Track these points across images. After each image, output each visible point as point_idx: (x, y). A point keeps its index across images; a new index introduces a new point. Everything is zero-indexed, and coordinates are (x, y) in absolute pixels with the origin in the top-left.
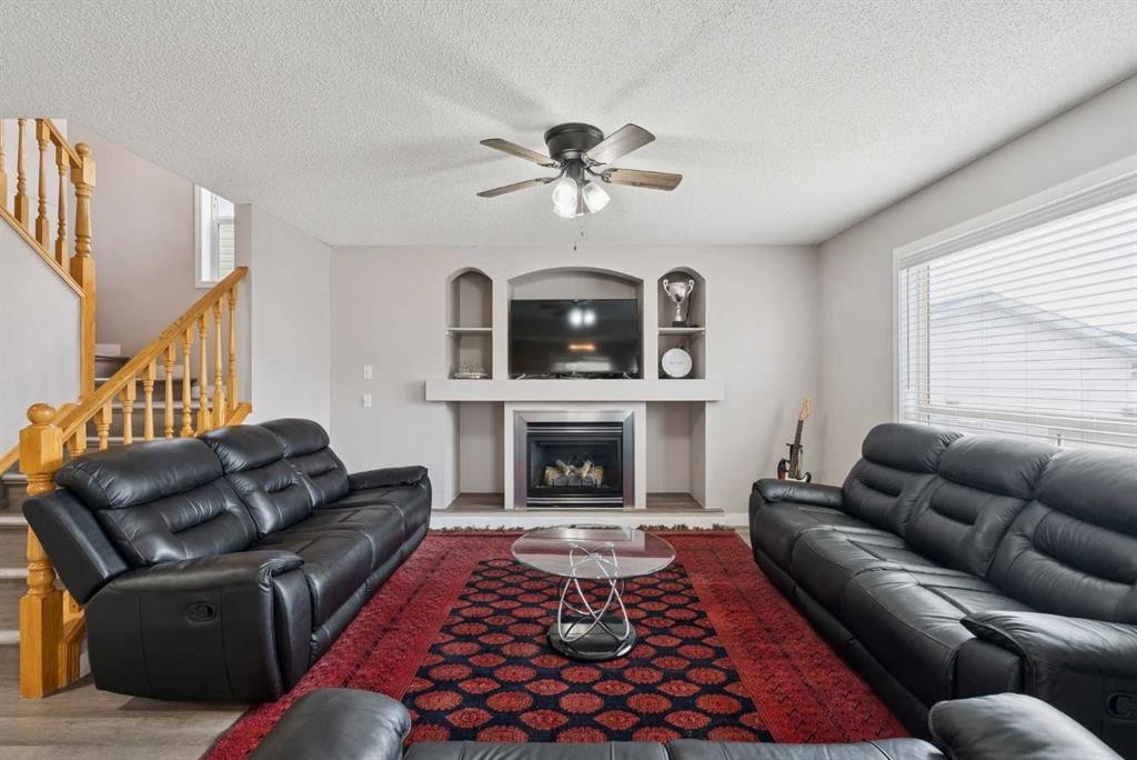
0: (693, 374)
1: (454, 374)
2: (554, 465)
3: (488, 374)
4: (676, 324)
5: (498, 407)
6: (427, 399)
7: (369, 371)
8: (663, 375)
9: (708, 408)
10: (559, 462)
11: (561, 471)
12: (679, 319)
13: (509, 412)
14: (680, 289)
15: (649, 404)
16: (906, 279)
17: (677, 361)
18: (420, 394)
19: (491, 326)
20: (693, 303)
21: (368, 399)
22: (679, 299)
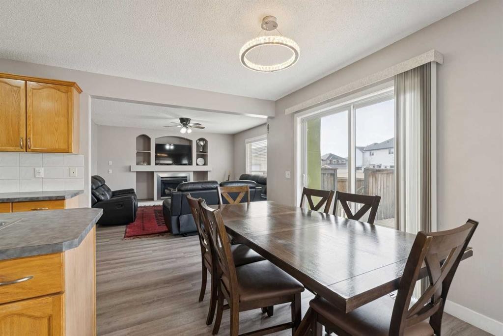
0: (205, 164)
1: (138, 164)
2: (167, 189)
3: (149, 164)
4: (201, 152)
5: (152, 173)
6: (132, 170)
7: (111, 163)
8: (197, 165)
9: (209, 173)
10: (169, 188)
11: (170, 190)
12: (201, 150)
13: (155, 174)
14: (202, 143)
15: (194, 172)
16: (248, 146)
17: (201, 161)
18: (129, 169)
19: (150, 150)
20: (205, 147)
21: (111, 171)
22: (201, 145)
